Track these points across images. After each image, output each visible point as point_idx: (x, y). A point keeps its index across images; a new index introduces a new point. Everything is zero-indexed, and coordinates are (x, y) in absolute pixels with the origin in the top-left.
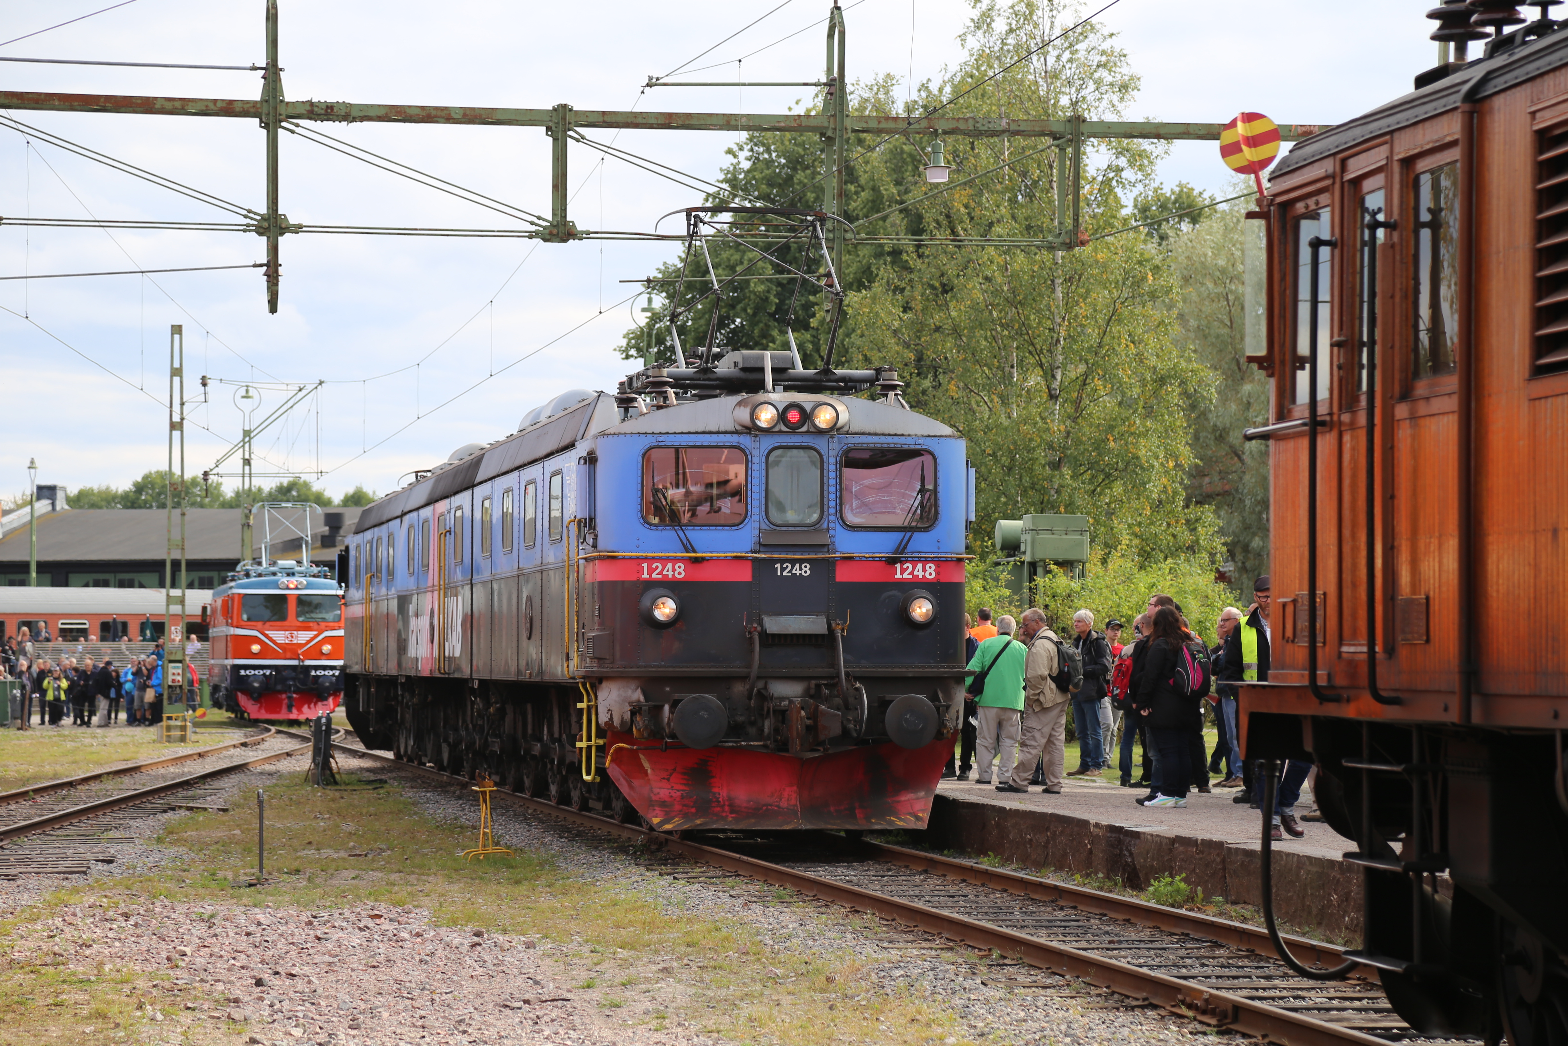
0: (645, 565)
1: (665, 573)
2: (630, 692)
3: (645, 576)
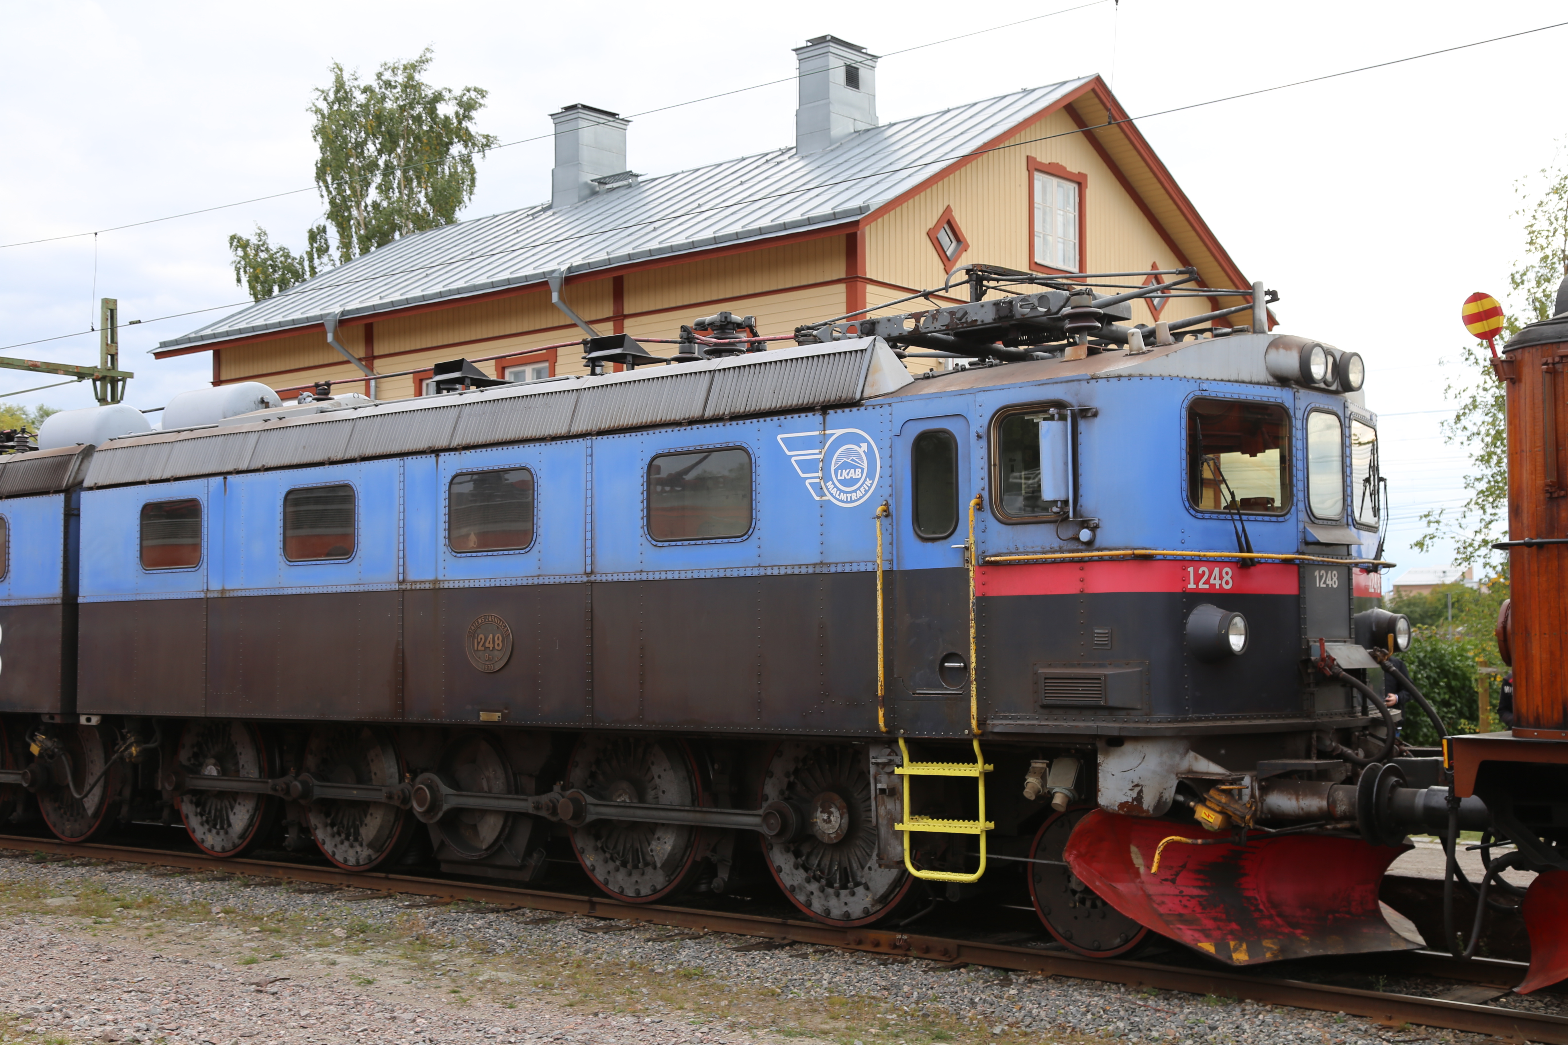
0: (1191, 569)
1: (1212, 581)
2: (1177, 758)
3: (1192, 586)
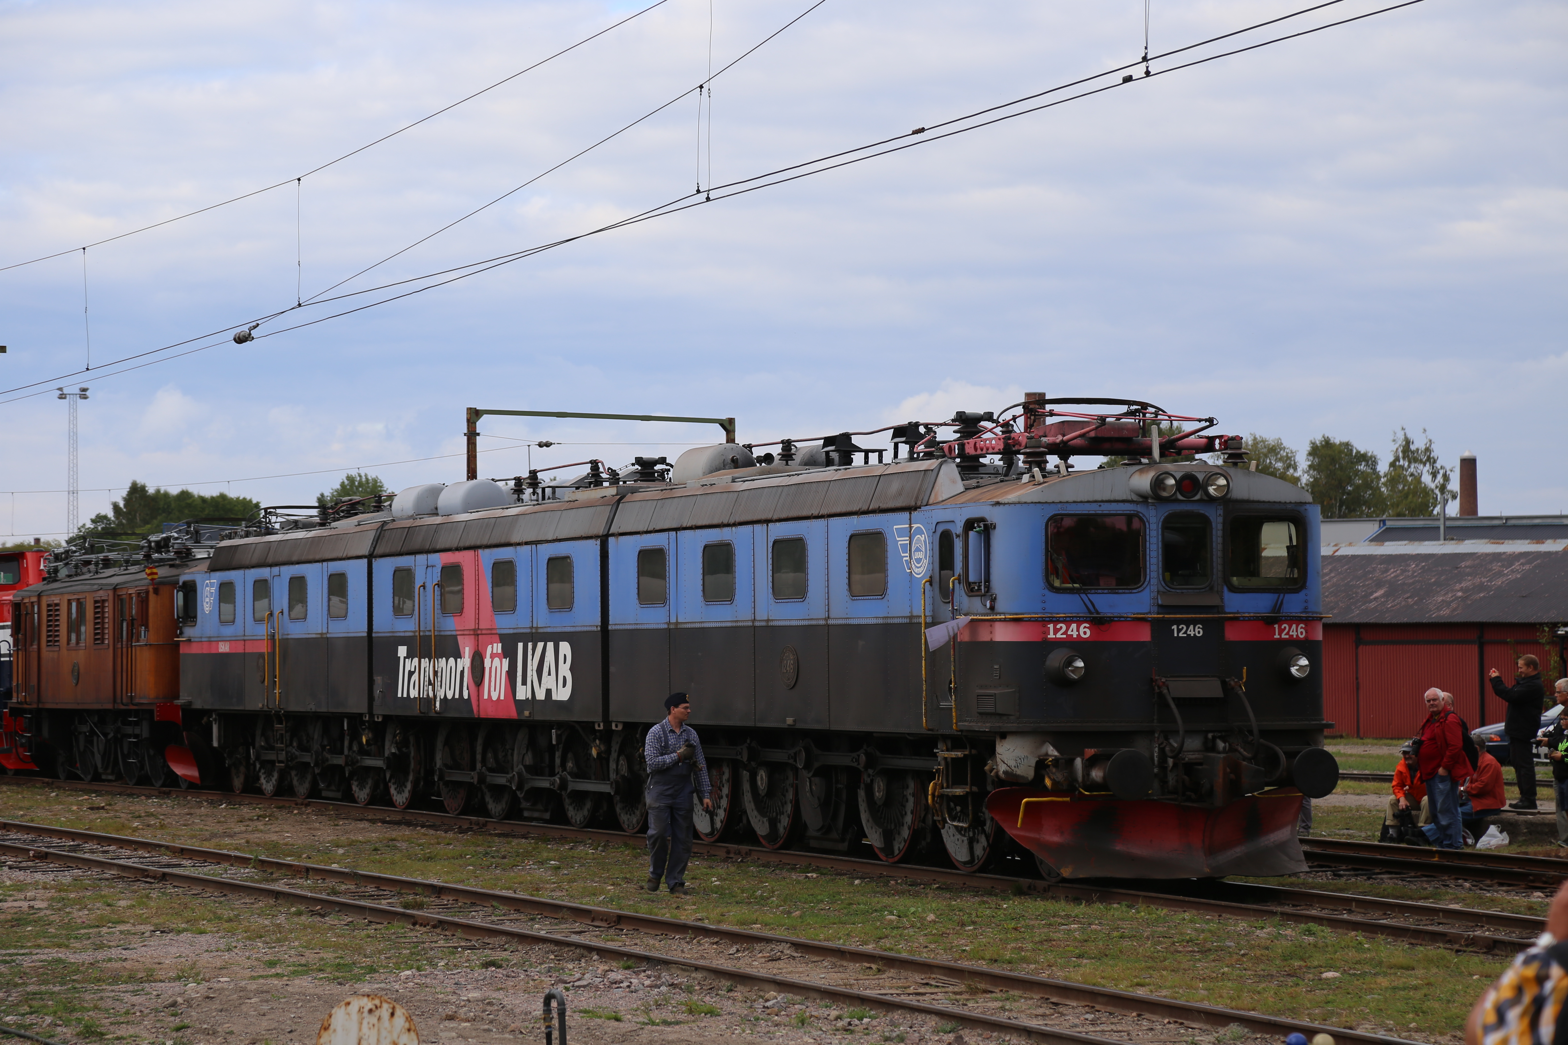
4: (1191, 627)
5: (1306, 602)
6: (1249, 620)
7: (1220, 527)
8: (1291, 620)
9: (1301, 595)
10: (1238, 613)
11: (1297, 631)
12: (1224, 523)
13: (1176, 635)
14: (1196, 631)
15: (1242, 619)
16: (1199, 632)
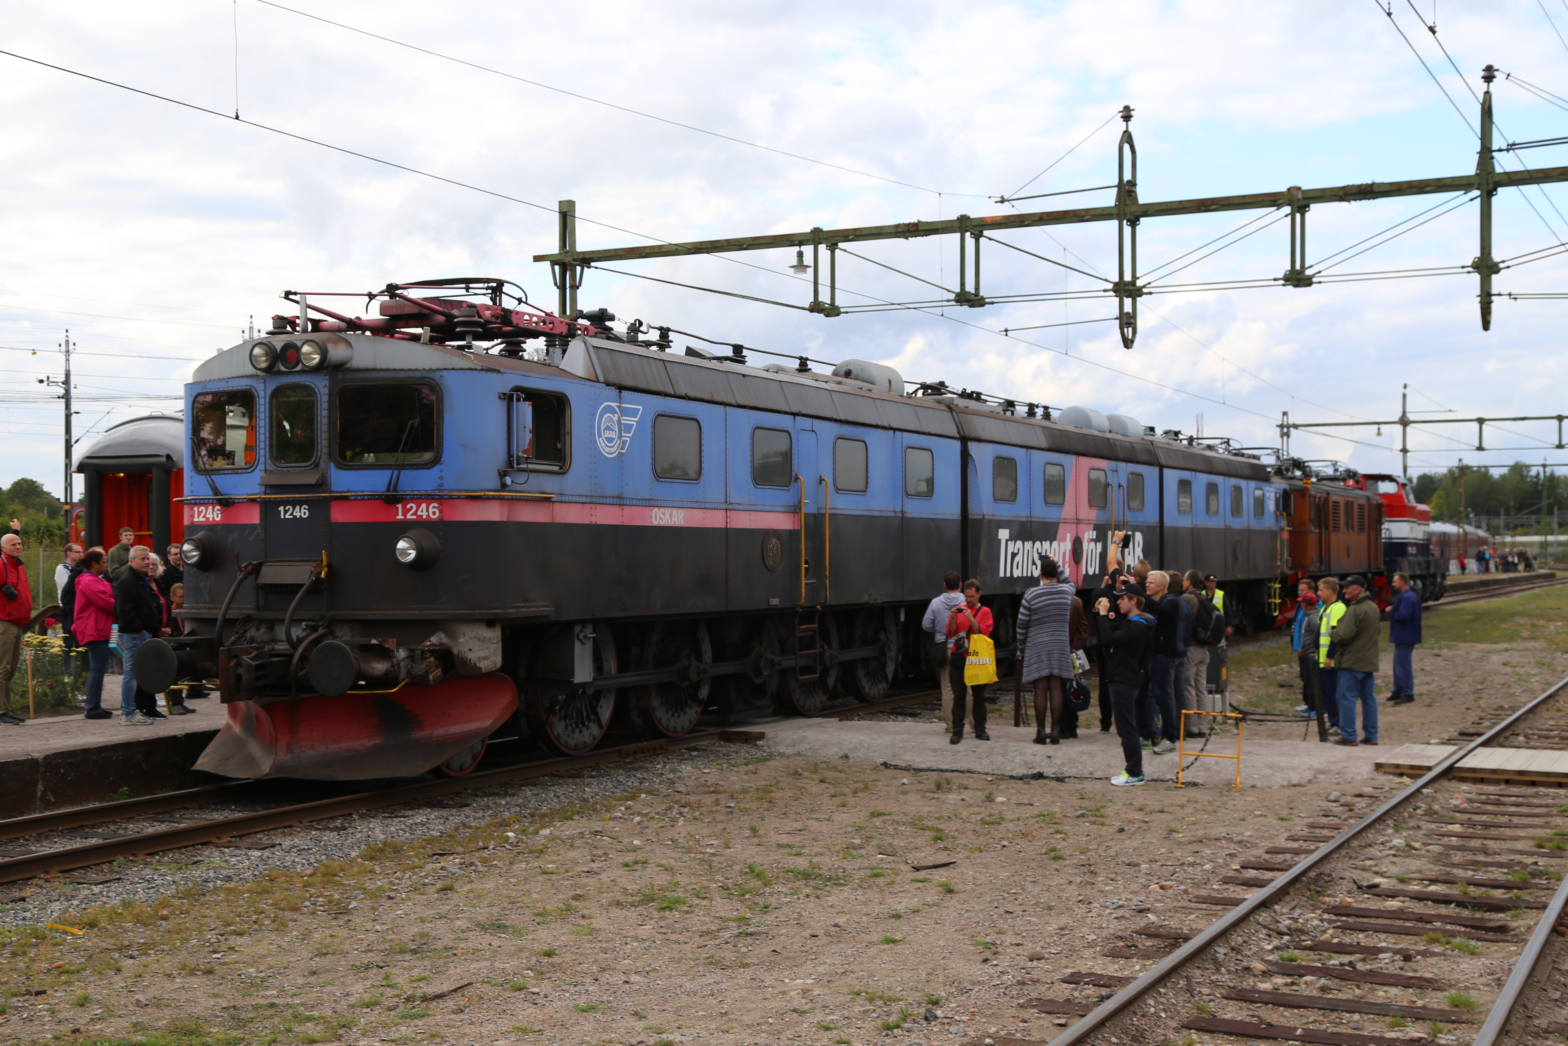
4: (298, 508)
5: (441, 478)
6: (363, 499)
7: (325, 398)
8: (418, 498)
9: (435, 471)
10: (348, 492)
11: (427, 511)
12: (330, 395)
13: (282, 517)
14: (302, 512)
15: (352, 498)
16: (305, 514)
